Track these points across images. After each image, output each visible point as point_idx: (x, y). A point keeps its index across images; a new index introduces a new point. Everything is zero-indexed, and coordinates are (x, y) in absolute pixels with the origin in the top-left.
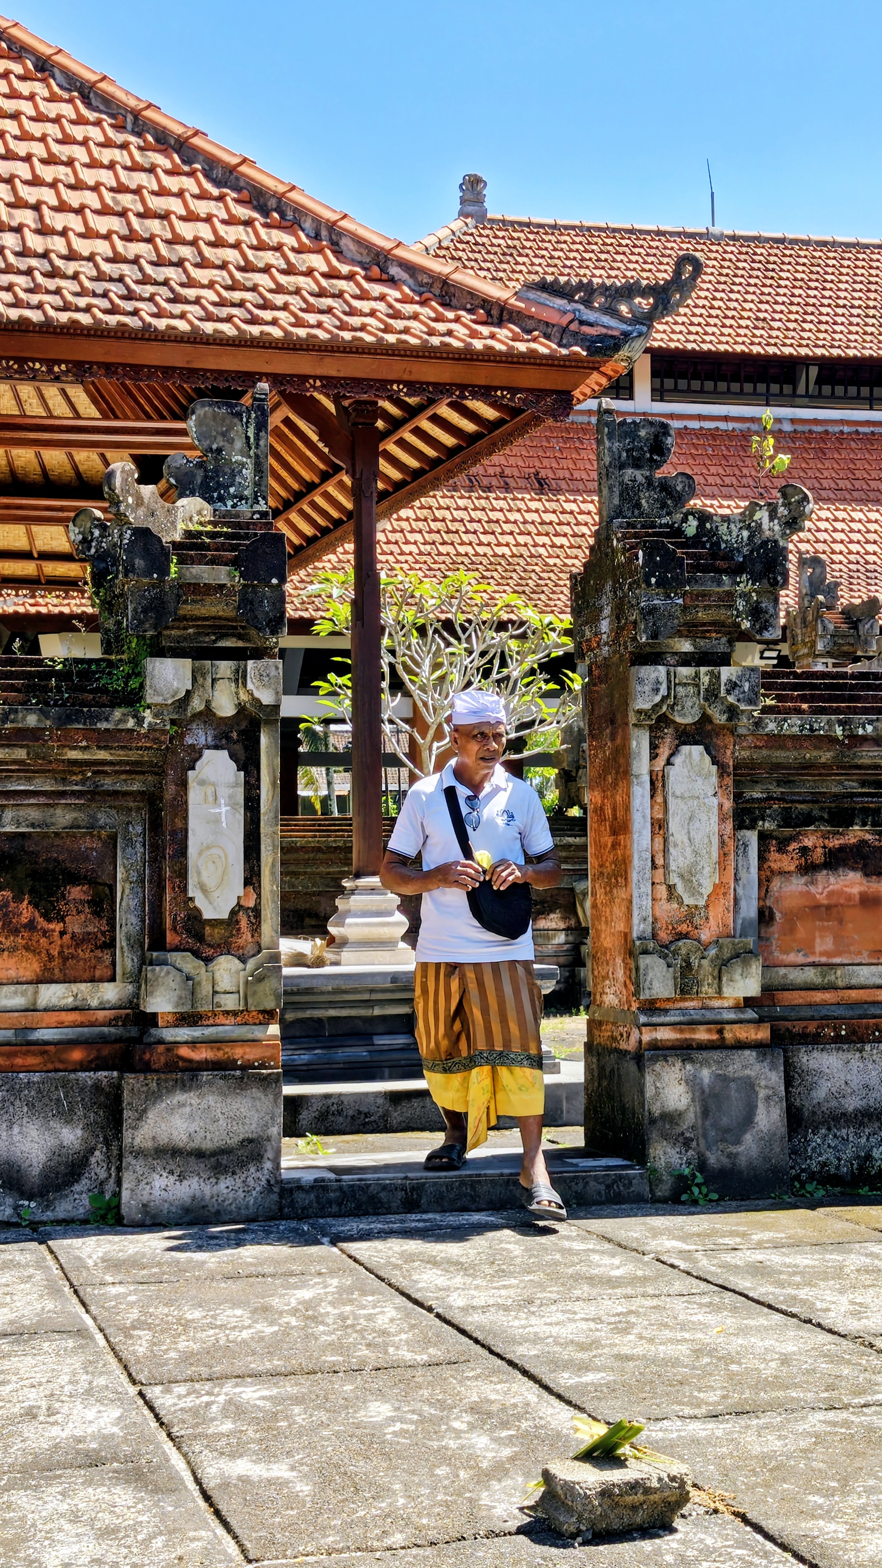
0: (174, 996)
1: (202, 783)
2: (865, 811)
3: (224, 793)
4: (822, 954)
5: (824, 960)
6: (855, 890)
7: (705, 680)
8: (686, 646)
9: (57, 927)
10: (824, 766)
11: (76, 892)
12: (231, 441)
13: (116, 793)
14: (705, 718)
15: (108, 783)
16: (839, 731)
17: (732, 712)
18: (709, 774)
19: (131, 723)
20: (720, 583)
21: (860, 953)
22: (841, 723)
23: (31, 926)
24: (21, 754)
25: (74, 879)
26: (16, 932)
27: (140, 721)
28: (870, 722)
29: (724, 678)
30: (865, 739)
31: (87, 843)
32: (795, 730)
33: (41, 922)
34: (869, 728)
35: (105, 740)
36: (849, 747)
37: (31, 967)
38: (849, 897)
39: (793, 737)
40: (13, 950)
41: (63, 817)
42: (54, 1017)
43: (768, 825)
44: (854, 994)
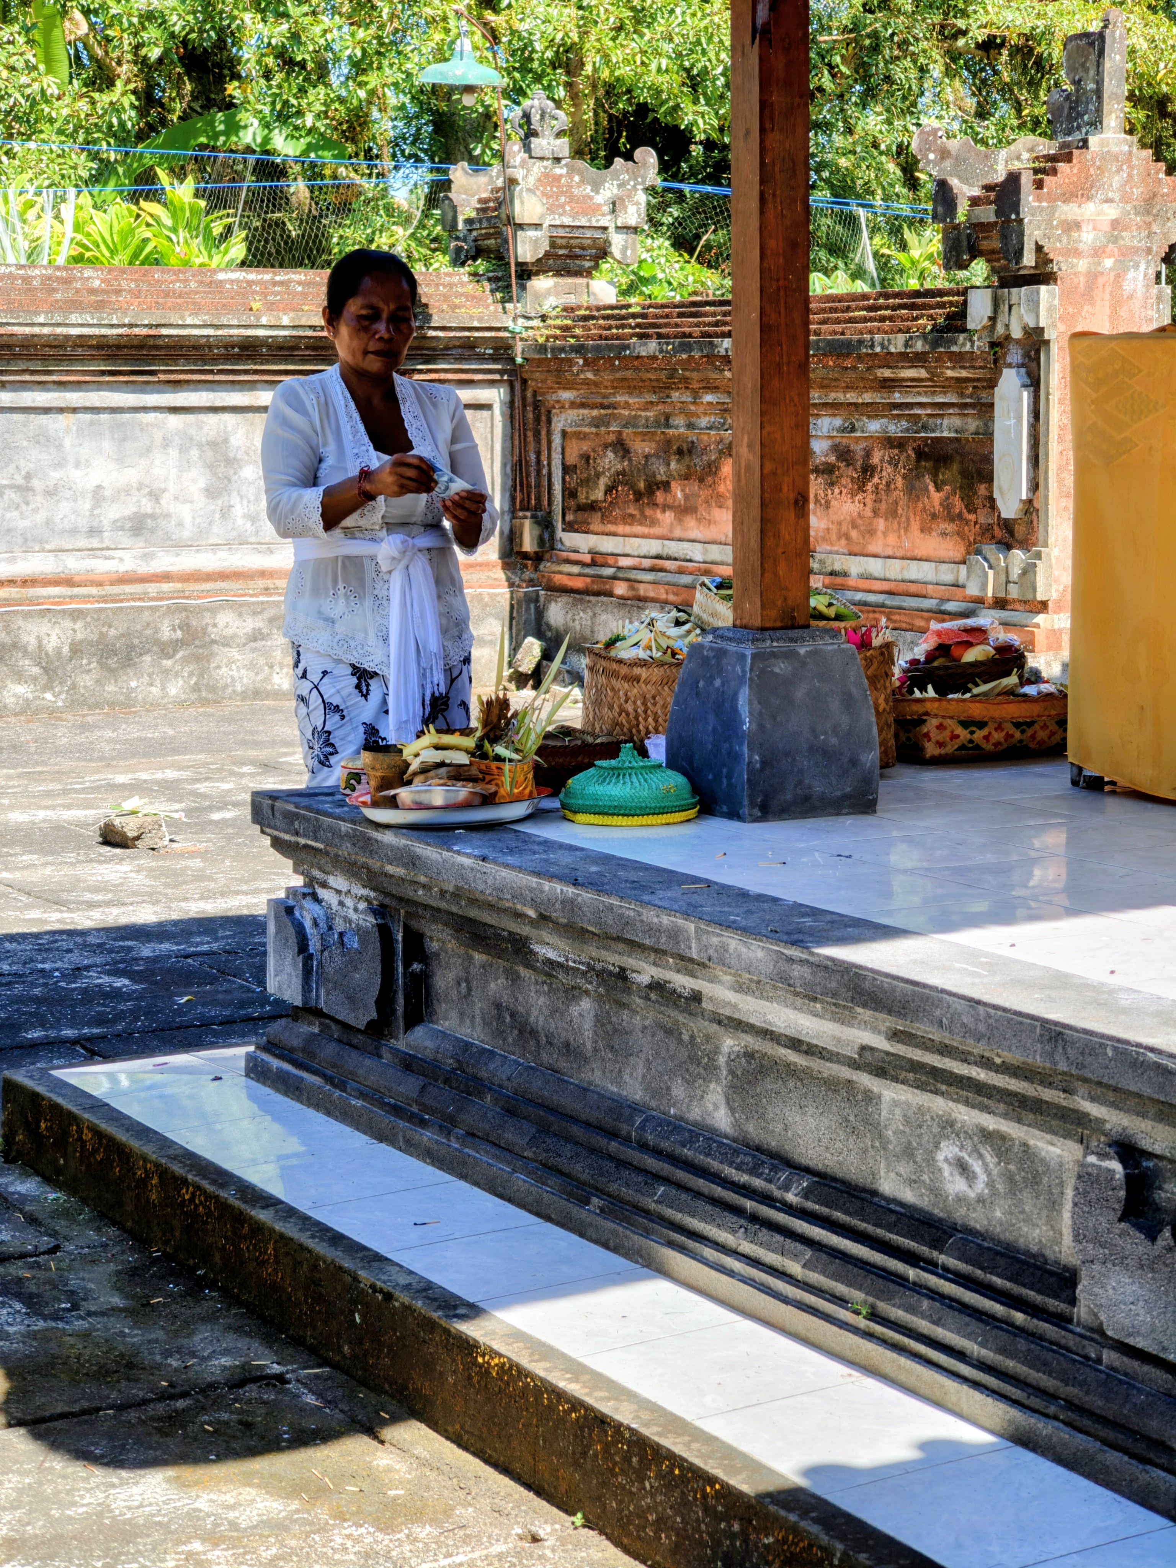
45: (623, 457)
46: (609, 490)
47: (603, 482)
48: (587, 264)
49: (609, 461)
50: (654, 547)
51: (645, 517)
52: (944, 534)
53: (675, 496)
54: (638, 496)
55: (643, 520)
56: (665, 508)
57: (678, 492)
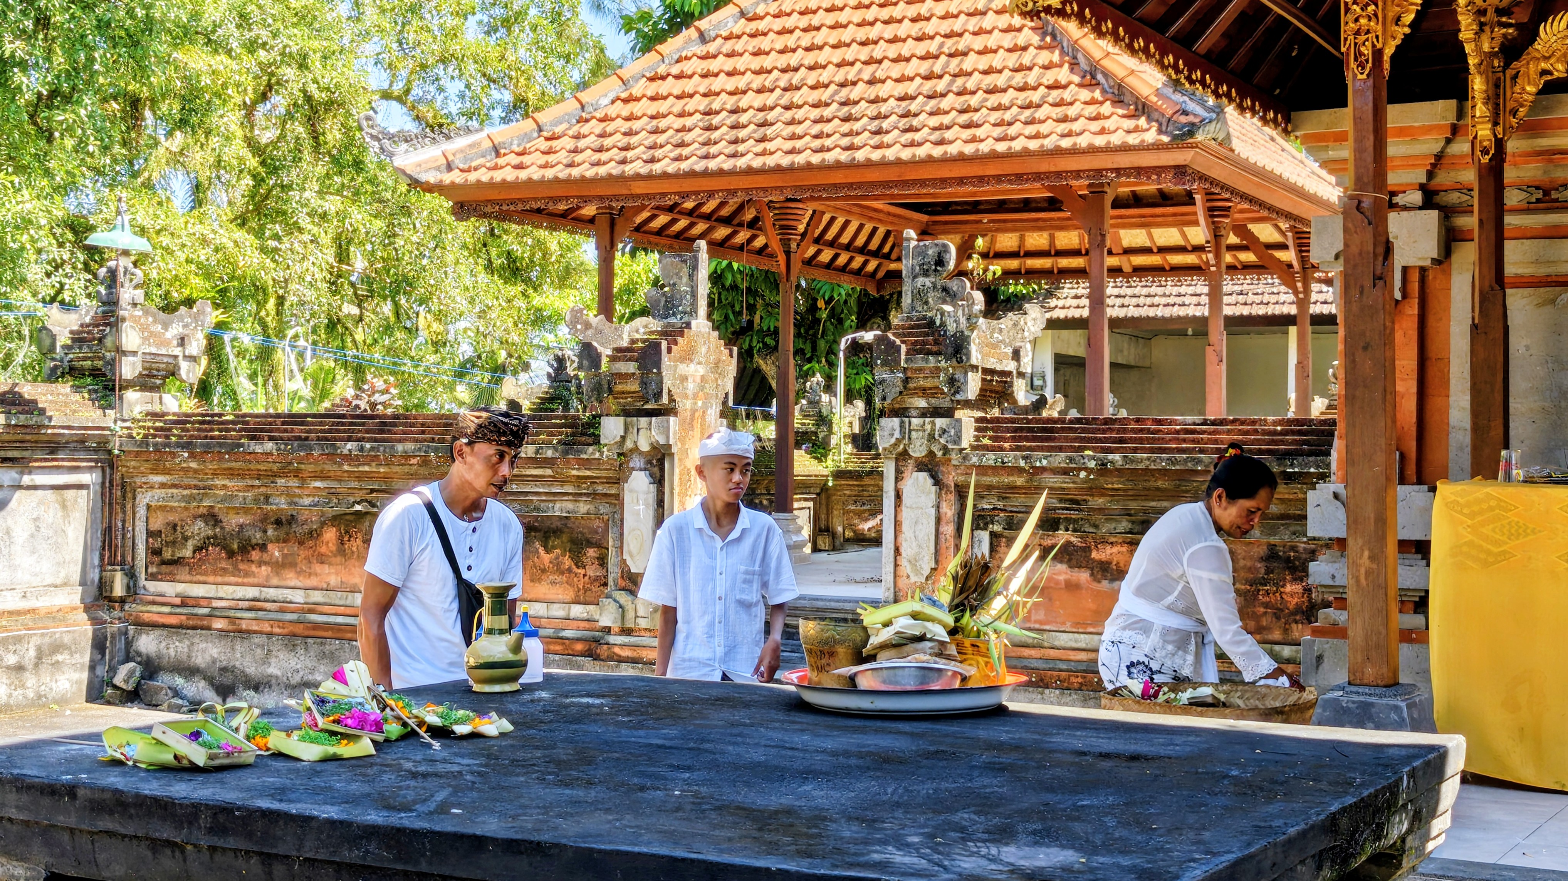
0: (612, 617)
1: (631, 491)
2: (1068, 520)
3: (642, 497)
4: (1036, 622)
5: (1037, 626)
6: (1062, 578)
7: (928, 427)
8: (922, 403)
9: (582, 571)
10: (1019, 488)
11: (592, 552)
12: (681, 278)
13: (605, 495)
14: (931, 454)
15: (600, 489)
16: (1022, 463)
17: (946, 450)
18: (930, 493)
19: (597, 455)
20: (927, 361)
21: (1064, 623)
22: (1025, 458)
23: (569, 570)
24: (549, 472)
25: (590, 544)
26: (562, 573)
27: (602, 453)
28: (1046, 458)
29: (937, 427)
30: (1043, 469)
31: (597, 523)
32: (991, 463)
33: (575, 569)
34: (1044, 462)
35: (587, 464)
36: (1033, 474)
37: (570, 595)
38: (1057, 582)
39: (990, 467)
40: (561, 583)
41: (583, 508)
42: (575, 624)
43: (997, 528)
44: (1053, 653)
45: (215, 526)
46: (198, 549)
47: (190, 544)
48: (158, 382)
49: (199, 529)
50: (252, 592)
51: (239, 570)
52: (553, 583)
53: (272, 555)
54: (231, 554)
55: (236, 572)
56: (260, 564)
57: (275, 552)
